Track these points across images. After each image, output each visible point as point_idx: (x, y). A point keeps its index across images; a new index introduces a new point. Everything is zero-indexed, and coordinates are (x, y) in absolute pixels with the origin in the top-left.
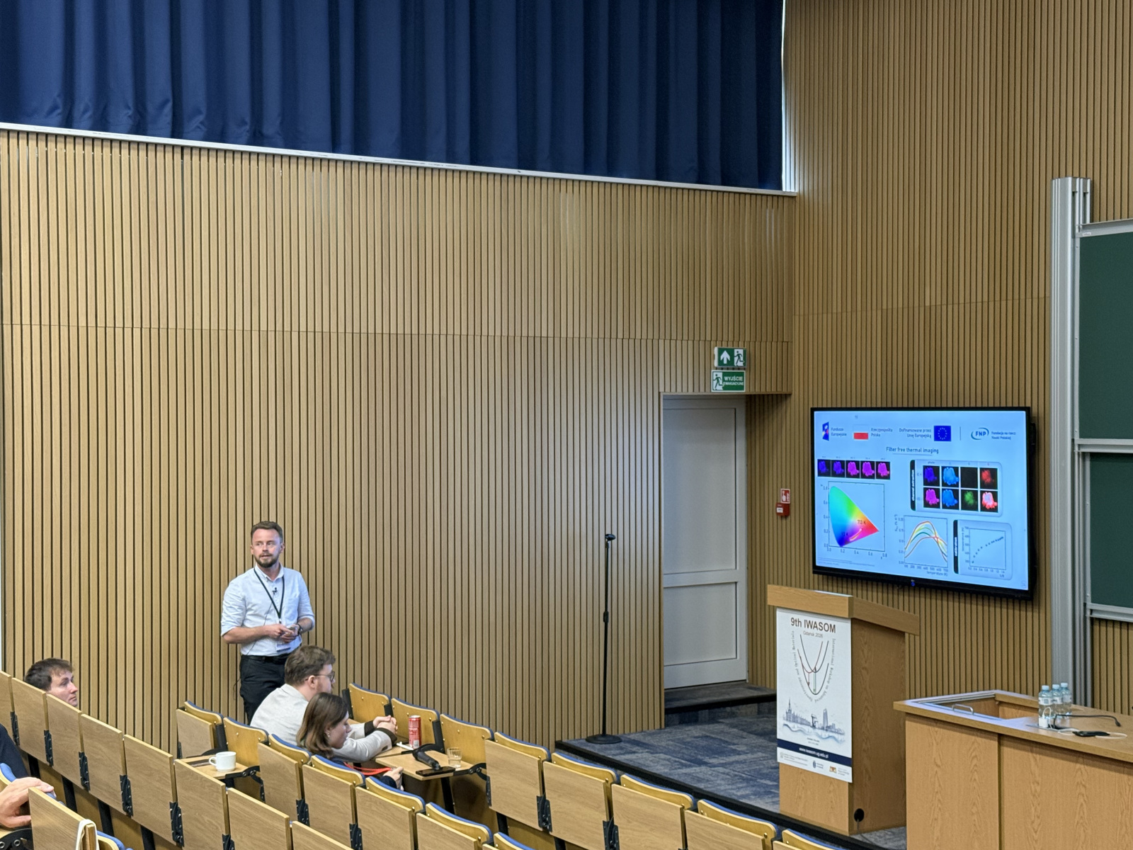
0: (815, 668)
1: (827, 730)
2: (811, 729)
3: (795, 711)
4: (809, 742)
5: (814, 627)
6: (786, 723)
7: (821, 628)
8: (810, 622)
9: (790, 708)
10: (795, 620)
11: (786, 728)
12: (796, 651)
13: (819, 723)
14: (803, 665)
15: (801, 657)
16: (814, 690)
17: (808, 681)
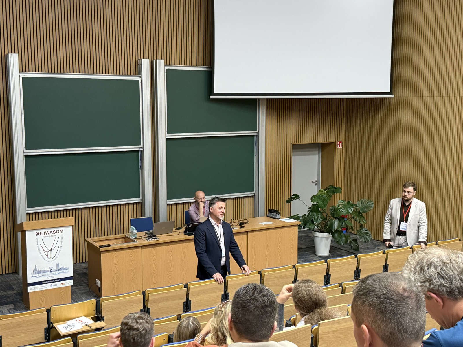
0: (51, 249)
1: (58, 271)
2: (49, 273)
3: (39, 269)
5: (50, 233)
6: (33, 275)
7: (54, 233)
8: (47, 232)
9: (36, 269)
10: (38, 233)
11: (34, 277)
12: (39, 245)
13: (54, 269)
14: (43, 250)
15: (42, 247)
16: (51, 257)
17: (47, 255)
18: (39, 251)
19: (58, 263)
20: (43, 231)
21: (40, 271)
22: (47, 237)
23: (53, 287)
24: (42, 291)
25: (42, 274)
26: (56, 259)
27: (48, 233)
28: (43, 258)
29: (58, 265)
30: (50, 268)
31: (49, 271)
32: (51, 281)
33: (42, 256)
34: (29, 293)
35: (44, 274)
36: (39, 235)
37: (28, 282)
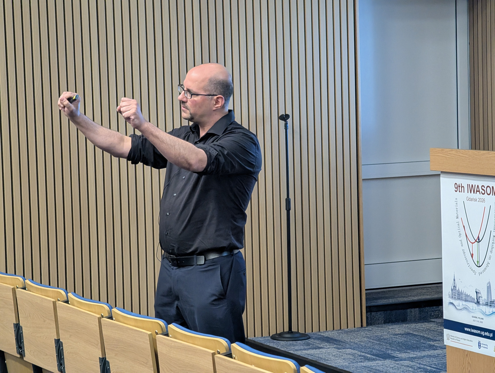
0: (478, 237)
1: (490, 305)
2: (475, 305)
3: (460, 287)
4: (474, 321)
5: (477, 191)
6: (452, 301)
7: (483, 192)
8: (472, 185)
9: (455, 283)
10: (458, 185)
11: (451, 306)
12: (459, 220)
13: (483, 298)
14: (466, 236)
15: (464, 226)
16: (478, 262)
17: (471, 253)
18: (460, 235)
19: (489, 282)
20: (465, 182)
21: (462, 293)
22: (472, 200)
23: (482, 351)
24: (465, 350)
25: (464, 303)
26: (485, 269)
27: (472, 189)
28: (466, 259)
29: (489, 288)
30: (476, 292)
31: (476, 300)
32: (479, 332)
33: (464, 253)
34: (445, 346)
35: (467, 303)
36: (460, 192)
37: (445, 317)
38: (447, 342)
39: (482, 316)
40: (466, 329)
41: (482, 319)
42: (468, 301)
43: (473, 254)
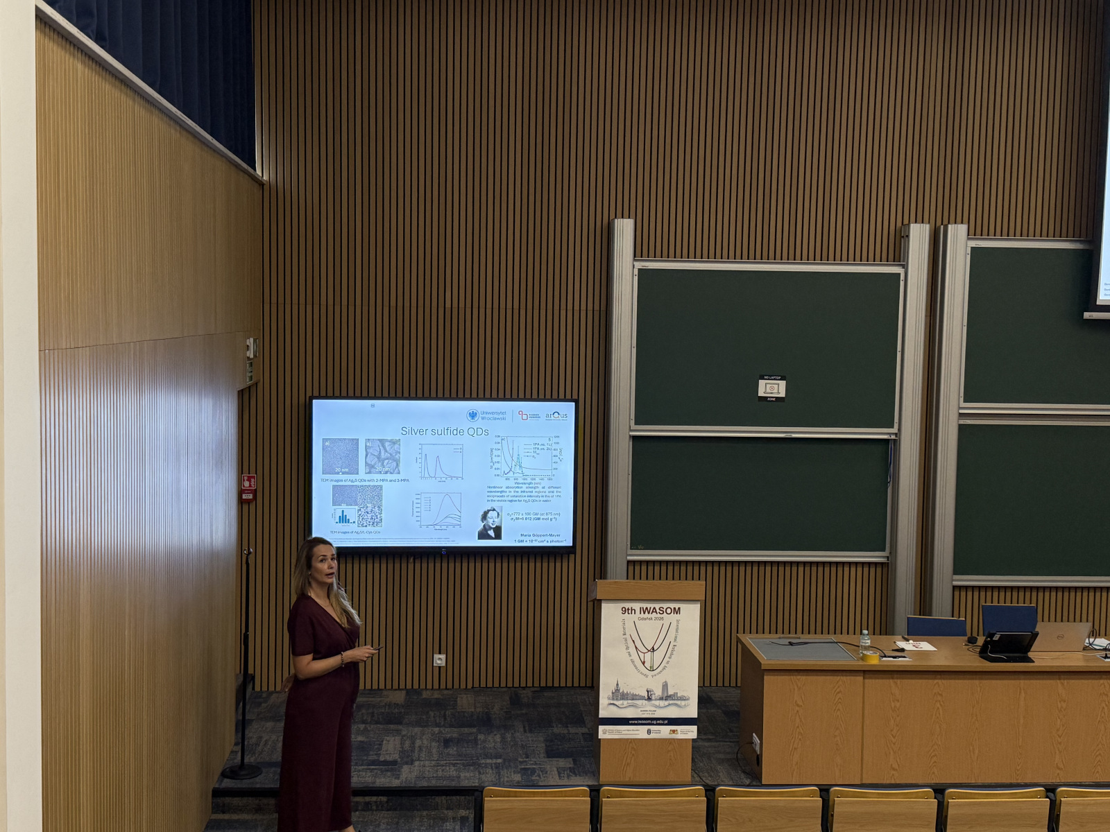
0: (653, 648)
1: (666, 700)
2: (645, 702)
3: (623, 689)
4: (642, 714)
5: (653, 612)
6: (612, 702)
7: (661, 612)
8: (647, 608)
9: (617, 687)
10: (627, 609)
11: (612, 707)
12: (628, 636)
13: (656, 695)
14: (636, 648)
15: (633, 641)
16: (650, 667)
17: (643, 660)
18: (627, 648)
19: (666, 682)
20: (637, 606)
21: (627, 694)
22: (645, 619)
23: (653, 736)
24: (628, 739)
26: (661, 671)
27: (648, 611)
28: (635, 666)
29: (665, 686)
30: (648, 691)
31: (646, 697)
32: (649, 722)
33: (633, 661)
34: (600, 739)
36: (629, 613)
37: (600, 717)
38: (601, 736)
39: (654, 709)
40: (630, 722)
41: (655, 711)
42: (636, 699)
43: (644, 662)
